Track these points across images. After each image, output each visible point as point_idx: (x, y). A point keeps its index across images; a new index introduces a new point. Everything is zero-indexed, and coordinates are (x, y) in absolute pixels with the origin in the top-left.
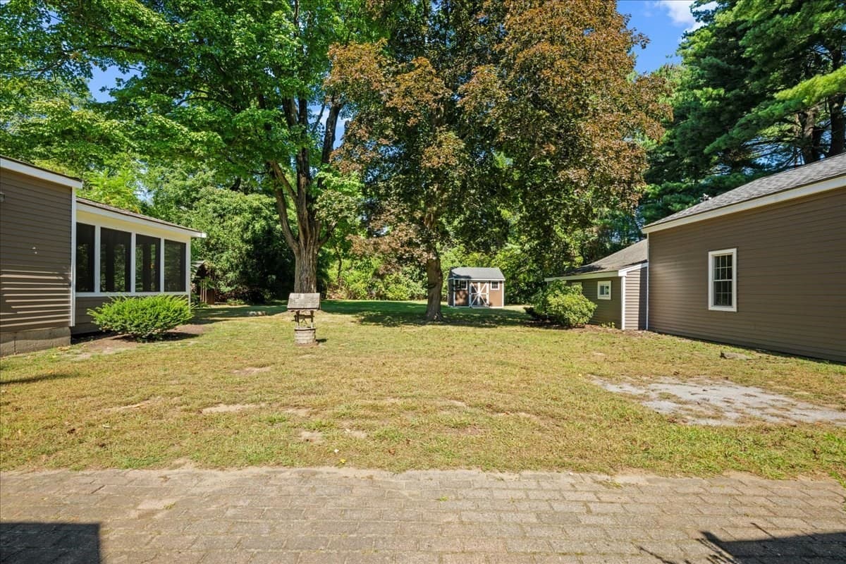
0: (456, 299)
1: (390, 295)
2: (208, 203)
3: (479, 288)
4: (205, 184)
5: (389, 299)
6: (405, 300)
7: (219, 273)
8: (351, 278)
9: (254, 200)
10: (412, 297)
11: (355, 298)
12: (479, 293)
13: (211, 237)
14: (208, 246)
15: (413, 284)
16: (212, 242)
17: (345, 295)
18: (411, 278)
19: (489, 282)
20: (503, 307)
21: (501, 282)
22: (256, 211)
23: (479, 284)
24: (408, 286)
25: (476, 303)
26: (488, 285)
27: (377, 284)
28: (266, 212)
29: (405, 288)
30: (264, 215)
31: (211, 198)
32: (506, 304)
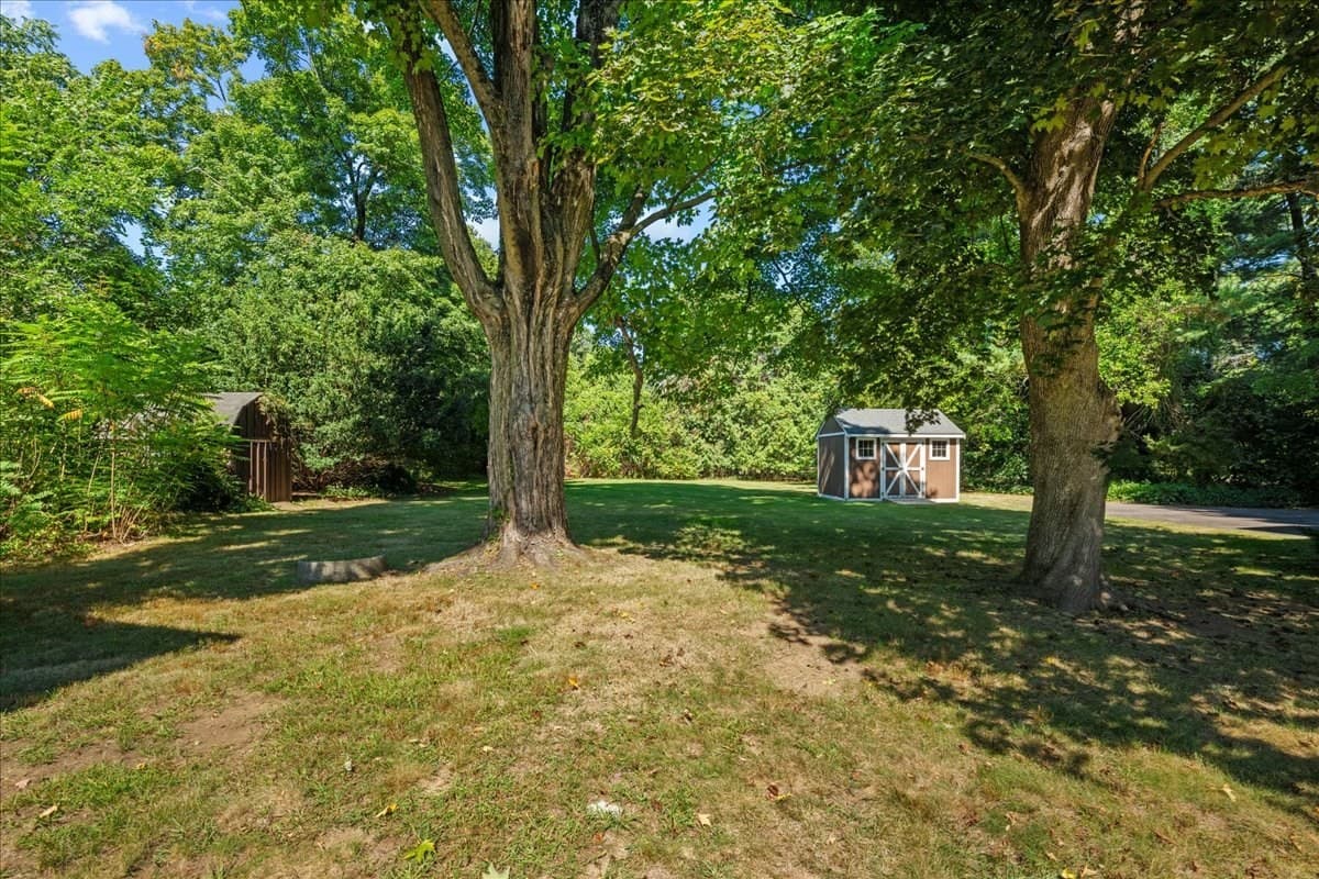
0: (855, 480)
1: (665, 469)
2: (286, 266)
3: (903, 457)
4: (280, 225)
5: (660, 477)
6: (694, 478)
7: (301, 422)
8: (587, 437)
9: (391, 259)
10: (705, 474)
11: (596, 475)
12: (905, 466)
13: (281, 337)
14: (275, 358)
15: (706, 446)
16: (284, 347)
17: (577, 470)
18: (703, 436)
19: (927, 442)
20: (959, 498)
21: (953, 442)
22: (395, 285)
23: (903, 448)
24: (698, 451)
25: (895, 491)
26: (923, 448)
27: (638, 449)
28: (417, 288)
29: (691, 455)
30: (413, 292)
31: (294, 255)
32: (965, 488)
